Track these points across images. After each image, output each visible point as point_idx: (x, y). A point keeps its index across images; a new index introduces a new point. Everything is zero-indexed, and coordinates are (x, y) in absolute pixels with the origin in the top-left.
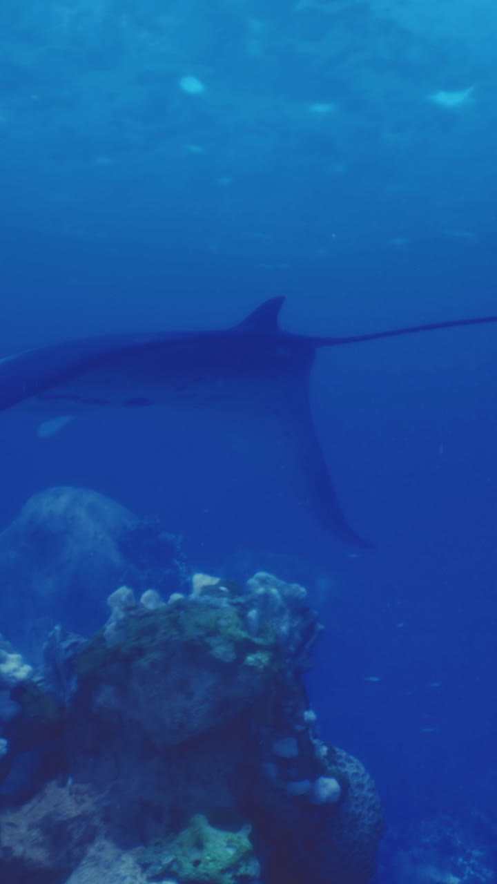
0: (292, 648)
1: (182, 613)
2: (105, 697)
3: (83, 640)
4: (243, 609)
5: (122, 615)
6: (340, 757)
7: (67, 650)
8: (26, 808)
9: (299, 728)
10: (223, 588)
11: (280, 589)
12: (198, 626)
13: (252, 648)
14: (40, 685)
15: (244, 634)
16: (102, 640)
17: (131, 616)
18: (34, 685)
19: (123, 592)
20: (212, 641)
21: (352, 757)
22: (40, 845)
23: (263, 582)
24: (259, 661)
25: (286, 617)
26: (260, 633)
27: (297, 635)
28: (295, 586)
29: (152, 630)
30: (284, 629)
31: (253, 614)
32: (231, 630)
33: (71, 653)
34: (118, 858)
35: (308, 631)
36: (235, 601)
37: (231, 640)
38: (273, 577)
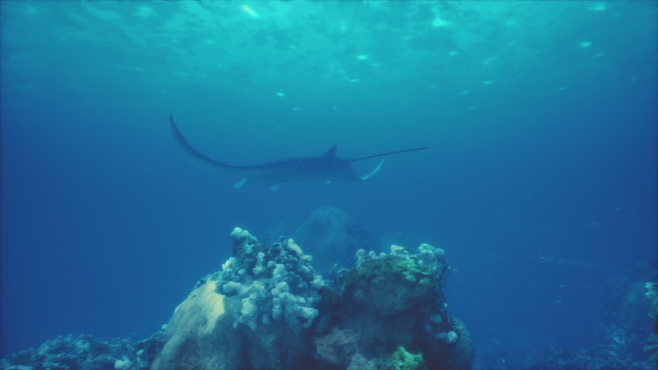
0: (438, 277)
1: (390, 261)
2: (358, 293)
3: (347, 270)
4: (416, 260)
5: (363, 261)
6: (455, 321)
7: (340, 274)
8: (327, 337)
9: (442, 310)
10: (406, 251)
11: (433, 250)
12: (398, 267)
13: (422, 276)
14: (328, 288)
15: (418, 271)
16: (355, 270)
17: (368, 261)
18: (326, 287)
19: (361, 251)
20: (405, 273)
21: (460, 322)
22: (332, 354)
23: (425, 248)
24: (426, 282)
25: (436, 263)
26: (425, 270)
27: (440, 272)
28: (439, 250)
29: (378, 267)
30: (435, 268)
31: (420, 262)
32: (413, 269)
33: (342, 275)
34: (366, 362)
35: (444, 269)
36: (412, 256)
37: (413, 273)
38: (429, 246)
